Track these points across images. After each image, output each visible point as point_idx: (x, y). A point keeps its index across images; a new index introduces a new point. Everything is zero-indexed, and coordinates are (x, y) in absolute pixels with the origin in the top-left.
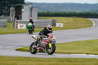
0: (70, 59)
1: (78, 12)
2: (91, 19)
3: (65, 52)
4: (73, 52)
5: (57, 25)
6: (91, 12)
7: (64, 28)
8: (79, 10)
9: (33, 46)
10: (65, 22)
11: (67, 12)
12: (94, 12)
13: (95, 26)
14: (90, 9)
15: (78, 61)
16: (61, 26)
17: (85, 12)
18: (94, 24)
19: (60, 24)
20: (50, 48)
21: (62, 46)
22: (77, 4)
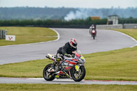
0: (25, 85)
1: (36, 19)
2: (54, 29)
3: (18, 75)
4: (30, 75)
5: (7, 38)
6: (55, 19)
7: (17, 42)
8: (37, 17)
9: (49, 70)
10: (17, 33)
11: (20, 20)
12: (58, 19)
13: (60, 39)
14: (52, 15)
15: (37, 87)
16: (12, 40)
17: (46, 19)
18: (59, 37)
19: (10, 36)
20: (77, 73)
21: (14, 67)
22: (34, 8)
